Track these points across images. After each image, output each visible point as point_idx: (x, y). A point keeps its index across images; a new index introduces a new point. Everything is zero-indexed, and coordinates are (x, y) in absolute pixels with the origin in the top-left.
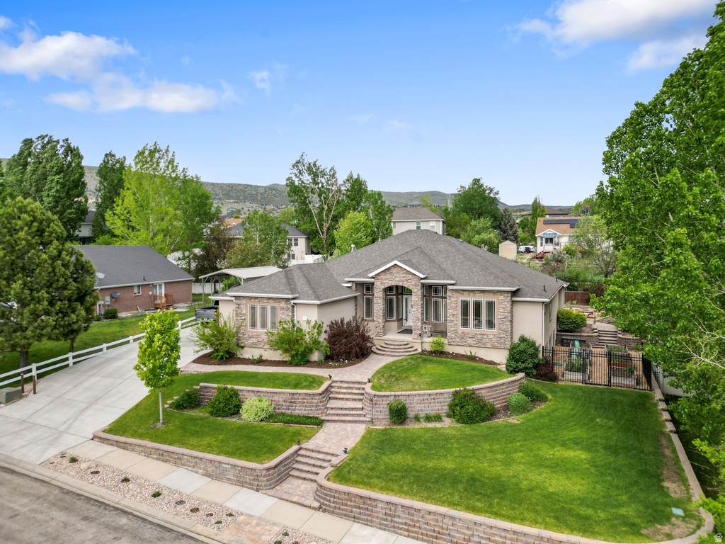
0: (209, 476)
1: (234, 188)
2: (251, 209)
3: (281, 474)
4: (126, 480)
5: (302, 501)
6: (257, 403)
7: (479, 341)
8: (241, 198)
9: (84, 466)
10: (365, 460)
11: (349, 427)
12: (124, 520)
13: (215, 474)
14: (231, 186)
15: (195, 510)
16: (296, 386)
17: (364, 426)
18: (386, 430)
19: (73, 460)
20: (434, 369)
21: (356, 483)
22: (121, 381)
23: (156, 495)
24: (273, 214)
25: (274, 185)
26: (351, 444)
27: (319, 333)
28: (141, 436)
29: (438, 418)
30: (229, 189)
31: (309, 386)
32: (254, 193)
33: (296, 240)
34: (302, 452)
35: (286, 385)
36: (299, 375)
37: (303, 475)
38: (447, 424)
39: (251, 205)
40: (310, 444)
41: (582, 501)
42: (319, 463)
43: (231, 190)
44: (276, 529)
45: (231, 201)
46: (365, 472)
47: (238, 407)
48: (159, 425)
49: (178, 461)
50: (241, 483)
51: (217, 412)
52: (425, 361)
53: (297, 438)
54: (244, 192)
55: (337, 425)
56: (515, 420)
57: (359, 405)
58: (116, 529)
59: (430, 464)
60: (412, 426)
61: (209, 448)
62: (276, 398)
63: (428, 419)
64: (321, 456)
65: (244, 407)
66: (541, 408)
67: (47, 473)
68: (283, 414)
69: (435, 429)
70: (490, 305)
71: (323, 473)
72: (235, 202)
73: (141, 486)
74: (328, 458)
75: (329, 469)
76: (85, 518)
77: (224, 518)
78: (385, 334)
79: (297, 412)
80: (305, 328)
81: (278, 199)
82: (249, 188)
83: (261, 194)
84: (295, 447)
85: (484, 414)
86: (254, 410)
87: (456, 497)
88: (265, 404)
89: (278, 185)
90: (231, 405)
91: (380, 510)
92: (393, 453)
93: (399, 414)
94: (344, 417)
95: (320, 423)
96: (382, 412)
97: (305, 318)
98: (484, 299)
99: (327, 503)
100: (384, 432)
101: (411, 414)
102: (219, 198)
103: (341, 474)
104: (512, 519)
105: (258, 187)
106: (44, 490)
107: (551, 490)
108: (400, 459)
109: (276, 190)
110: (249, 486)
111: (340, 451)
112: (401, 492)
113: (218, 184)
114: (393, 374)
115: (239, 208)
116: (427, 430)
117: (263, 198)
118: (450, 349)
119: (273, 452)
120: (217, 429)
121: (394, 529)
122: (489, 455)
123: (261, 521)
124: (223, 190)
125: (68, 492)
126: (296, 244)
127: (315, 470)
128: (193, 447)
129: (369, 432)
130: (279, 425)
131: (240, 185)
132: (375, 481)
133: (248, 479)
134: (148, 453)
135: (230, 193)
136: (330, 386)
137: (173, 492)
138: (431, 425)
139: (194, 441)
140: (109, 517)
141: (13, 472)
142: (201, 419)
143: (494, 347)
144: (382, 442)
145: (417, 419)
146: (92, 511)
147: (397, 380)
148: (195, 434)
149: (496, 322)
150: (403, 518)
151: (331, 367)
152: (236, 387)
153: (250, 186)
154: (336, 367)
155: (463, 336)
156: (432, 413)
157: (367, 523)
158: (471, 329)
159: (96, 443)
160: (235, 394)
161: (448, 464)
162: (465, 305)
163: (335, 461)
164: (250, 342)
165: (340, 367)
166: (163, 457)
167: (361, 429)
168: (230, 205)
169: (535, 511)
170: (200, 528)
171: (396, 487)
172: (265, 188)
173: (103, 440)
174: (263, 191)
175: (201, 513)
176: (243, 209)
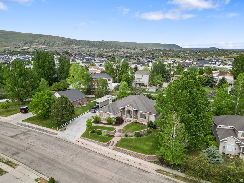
0: (98, 144)
1: (89, 42)
2: (95, 50)
3: (108, 145)
4: (87, 145)
5: (111, 149)
6: (104, 133)
7: (143, 121)
8: (91, 46)
9: (81, 142)
10: (120, 143)
11: (118, 137)
12: (89, 150)
13: (99, 144)
14: (88, 41)
15: (97, 149)
16: (110, 130)
17: (121, 137)
18: (124, 138)
19: (79, 141)
20: (134, 127)
21: (118, 147)
22: (80, 127)
23: (92, 147)
24: (102, 52)
25: (102, 41)
26: (118, 140)
27: (114, 119)
28: (87, 138)
29: (133, 136)
30: (87, 42)
31: (112, 130)
32: (96, 44)
33: (110, 79)
34: (111, 141)
35: (109, 130)
36: (111, 127)
37: (111, 145)
38: (134, 137)
39: (95, 49)
40: (112, 140)
41: (147, 150)
42: (114, 143)
43: (88, 43)
44: (108, 152)
45: (88, 47)
46: (120, 145)
47: (101, 133)
48: (89, 136)
49: (93, 142)
50: (103, 146)
51: (98, 134)
52: (133, 124)
53: (111, 139)
54: (92, 43)
55: (117, 137)
56: (145, 137)
57: (120, 133)
58: (88, 151)
59: (129, 144)
60: (128, 138)
61: (98, 140)
62: (107, 132)
63: (131, 136)
64: (114, 142)
65: (102, 133)
66: (150, 135)
67: (76, 143)
68: (108, 135)
69: (132, 138)
70: (145, 115)
71: (114, 145)
72: (90, 47)
73: (89, 146)
74: (115, 142)
75: (115, 144)
76: (84, 150)
77: (101, 150)
78: (127, 118)
79: (110, 134)
80: (112, 118)
81: (104, 46)
82: (94, 42)
83: (98, 44)
84: (110, 141)
85: (140, 136)
86: (104, 134)
87: (131, 149)
88: (105, 133)
89: (104, 41)
90: (100, 133)
91: (121, 150)
92: (124, 142)
93: (126, 136)
94: (118, 135)
95: (114, 136)
96: (124, 135)
97: (112, 116)
98: (144, 114)
99: (114, 149)
100: (124, 139)
101: (128, 135)
102: (84, 46)
103: (117, 145)
104: (137, 152)
105: (97, 42)
106: (77, 146)
107: (144, 148)
108: (125, 143)
109: (103, 43)
110: (104, 146)
111: (117, 142)
112: (124, 148)
113: (84, 41)
114: (127, 128)
115: (91, 49)
116: (130, 138)
117: (99, 46)
118: (138, 122)
119: (107, 141)
120: (98, 137)
121: (123, 153)
122: (138, 143)
123: (106, 151)
124: (86, 43)
125: (80, 146)
126: (110, 80)
127: (113, 144)
128: (95, 140)
129: (121, 138)
130: (108, 137)
131: (91, 41)
132: (121, 146)
133: (104, 145)
134: (89, 141)
135: (88, 44)
136: (116, 130)
137: (94, 147)
138: (131, 138)
139: (95, 139)
140: (87, 150)
141: (71, 143)
142: (96, 135)
143: (146, 122)
144: (123, 140)
145: (129, 136)
146: (84, 149)
147: (127, 129)
148: (95, 138)
149: (146, 118)
150: (124, 151)
151: (116, 126)
152: (101, 130)
153: (94, 41)
154: (117, 126)
155: (141, 120)
156: (132, 135)
157: (120, 152)
158: (142, 119)
159: (80, 139)
160: (101, 131)
161: (132, 144)
162: (141, 114)
163: (116, 143)
164: (102, 119)
165: (118, 126)
166: (91, 141)
167: (120, 138)
168: (88, 49)
169: (141, 151)
170: (98, 152)
171: (124, 147)
172: (99, 42)
173: (81, 138)
174: (98, 43)
175: (98, 150)
176: (92, 50)
